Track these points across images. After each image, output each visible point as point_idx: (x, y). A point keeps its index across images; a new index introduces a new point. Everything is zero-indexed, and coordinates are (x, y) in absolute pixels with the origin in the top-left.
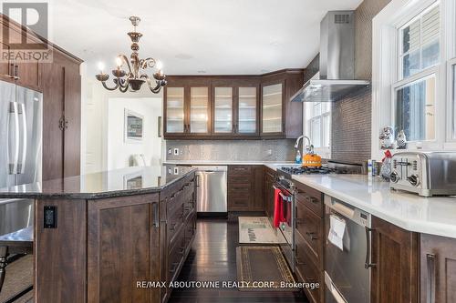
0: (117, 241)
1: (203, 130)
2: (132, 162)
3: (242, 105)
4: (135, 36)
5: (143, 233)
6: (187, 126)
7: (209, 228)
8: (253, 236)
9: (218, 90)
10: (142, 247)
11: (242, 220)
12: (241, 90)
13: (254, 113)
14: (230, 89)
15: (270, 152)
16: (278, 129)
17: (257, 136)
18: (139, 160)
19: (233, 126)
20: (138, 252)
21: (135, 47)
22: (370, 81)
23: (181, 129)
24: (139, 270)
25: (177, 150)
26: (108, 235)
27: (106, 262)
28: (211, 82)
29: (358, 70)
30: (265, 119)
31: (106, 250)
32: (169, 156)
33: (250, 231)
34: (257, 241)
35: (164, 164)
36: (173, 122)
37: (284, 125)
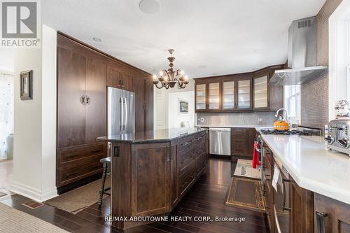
0: (147, 166)
1: (217, 107)
2: (182, 126)
3: (240, 91)
4: (171, 59)
5: (161, 163)
6: (207, 105)
7: (224, 164)
8: (244, 172)
9: (225, 84)
10: (160, 171)
11: (240, 161)
12: (240, 82)
13: (249, 96)
14: (233, 83)
15: (261, 120)
16: (265, 105)
17: (251, 110)
18: (186, 124)
19: (235, 104)
20: (158, 174)
21: (171, 65)
22: (328, 66)
23: (204, 107)
24: (159, 183)
25: (203, 119)
26: (141, 163)
27: (140, 177)
28: (221, 79)
29: (319, 59)
30: (256, 99)
31: (141, 171)
32: (198, 122)
33: (243, 168)
34: (246, 175)
35: (195, 127)
36: (199, 104)
37: (269, 102)
